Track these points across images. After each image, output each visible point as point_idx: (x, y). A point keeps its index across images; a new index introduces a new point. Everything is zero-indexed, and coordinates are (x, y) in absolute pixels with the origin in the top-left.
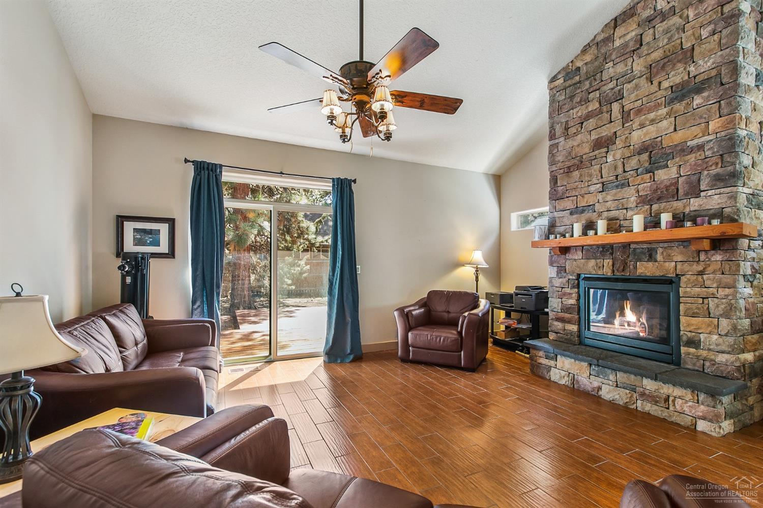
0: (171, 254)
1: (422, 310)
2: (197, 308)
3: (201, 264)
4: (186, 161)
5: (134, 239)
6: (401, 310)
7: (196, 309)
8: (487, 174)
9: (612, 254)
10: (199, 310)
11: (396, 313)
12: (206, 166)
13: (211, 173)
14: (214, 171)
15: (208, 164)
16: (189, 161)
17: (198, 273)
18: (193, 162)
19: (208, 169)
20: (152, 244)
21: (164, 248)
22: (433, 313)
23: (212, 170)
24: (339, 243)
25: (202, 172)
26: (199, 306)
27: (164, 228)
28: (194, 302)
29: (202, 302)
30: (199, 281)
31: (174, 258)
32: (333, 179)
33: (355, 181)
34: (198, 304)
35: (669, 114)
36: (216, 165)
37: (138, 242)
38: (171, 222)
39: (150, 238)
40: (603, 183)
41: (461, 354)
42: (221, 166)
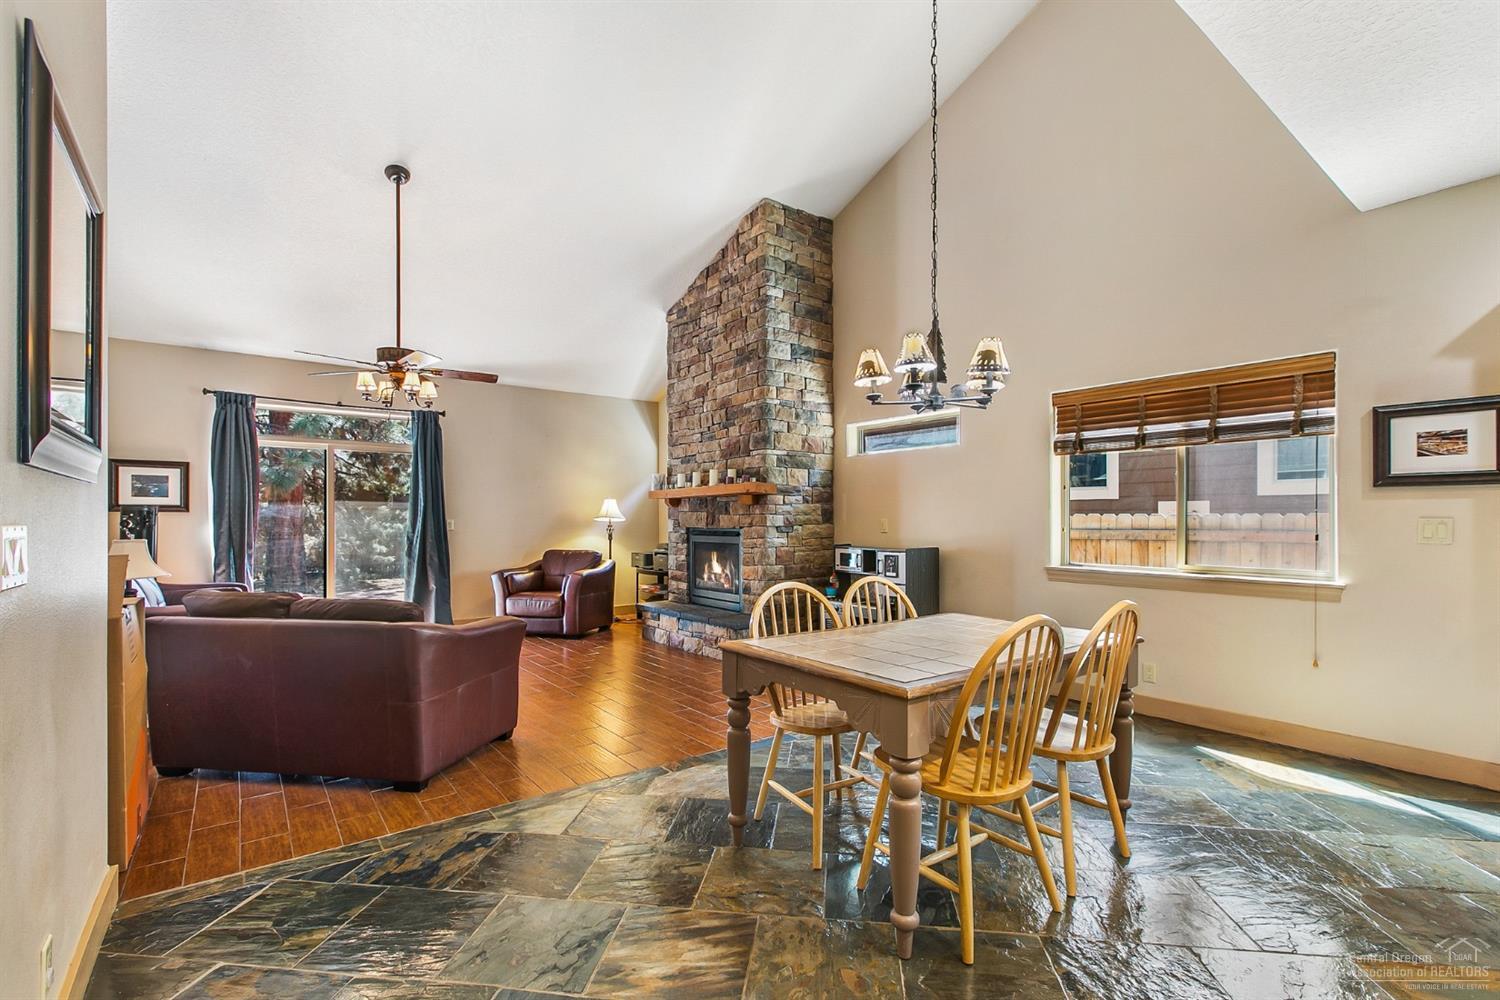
0: (185, 506)
1: (532, 574)
2: (221, 573)
3: (226, 519)
4: (205, 391)
5: (133, 488)
6: (500, 573)
7: (219, 575)
8: (638, 402)
9: (706, 507)
10: (224, 575)
11: (494, 578)
12: (233, 399)
13: (240, 406)
14: (244, 403)
15: (236, 395)
16: (210, 392)
17: (222, 530)
18: (215, 392)
19: (236, 401)
20: (156, 494)
21: (174, 498)
22: (547, 577)
23: (241, 403)
24: (421, 492)
25: (228, 405)
26: (224, 571)
27: (174, 475)
28: (217, 566)
29: (229, 566)
30: (224, 540)
31: (187, 510)
32: (413, 412)
33: (443, 414)
34: (222, 568)
35: (735, 375)
36: (247, 396)
37: (138, 492)
38: (185, 467)
39: (156, 486)
40: (702, 433)
41: (562, 621)
42: (254, 397)
